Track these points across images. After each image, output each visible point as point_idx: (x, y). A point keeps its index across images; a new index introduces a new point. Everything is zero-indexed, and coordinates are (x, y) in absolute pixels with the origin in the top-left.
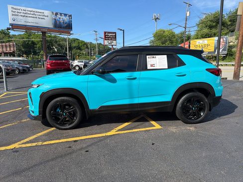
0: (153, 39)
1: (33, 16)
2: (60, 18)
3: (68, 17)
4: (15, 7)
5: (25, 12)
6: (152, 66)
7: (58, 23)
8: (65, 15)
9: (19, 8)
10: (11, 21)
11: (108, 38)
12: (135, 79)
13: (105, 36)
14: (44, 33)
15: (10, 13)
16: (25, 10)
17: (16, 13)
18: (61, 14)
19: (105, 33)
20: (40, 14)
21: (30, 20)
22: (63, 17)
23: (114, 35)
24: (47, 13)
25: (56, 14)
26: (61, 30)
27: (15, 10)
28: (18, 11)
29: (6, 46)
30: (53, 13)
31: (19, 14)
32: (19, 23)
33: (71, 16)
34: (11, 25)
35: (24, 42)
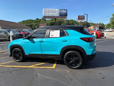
0: (112, 17)
1: (51, 12)
2: (62, 11)
3: (65, 11)
4: (45, 9)
5: (48, 11)
6: (52, 36)
7: (61, 14)
8: (65, 10)
9: (46, 9)
10: (43, 15)
11: (80, 19)
12: (43, 42)
13: (79, 18)
14: (55, 19)
15: (43, 12)
16: (49, 10)
17: (46, 12)
18: (63, 10)
19: (79, 16)
20: (54, 11)
21: (50, 14)
22: (64, 11)
23: (83, 17)
24: (57, 10)
25: (61, 10)
26: (63, 17)
27: (45, 10)
28: (46, 10)
29: (41, 25)
30: (59, 10)
31: (47, 12)
32: (46, 15)
33: (67, 10)
34: (44, 16)
35: (51, 23)
